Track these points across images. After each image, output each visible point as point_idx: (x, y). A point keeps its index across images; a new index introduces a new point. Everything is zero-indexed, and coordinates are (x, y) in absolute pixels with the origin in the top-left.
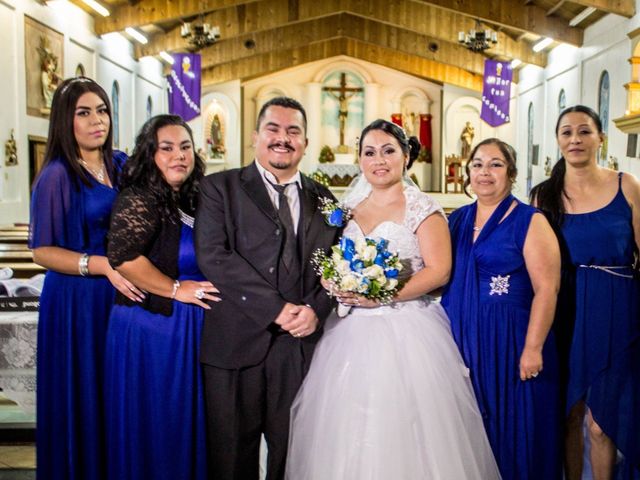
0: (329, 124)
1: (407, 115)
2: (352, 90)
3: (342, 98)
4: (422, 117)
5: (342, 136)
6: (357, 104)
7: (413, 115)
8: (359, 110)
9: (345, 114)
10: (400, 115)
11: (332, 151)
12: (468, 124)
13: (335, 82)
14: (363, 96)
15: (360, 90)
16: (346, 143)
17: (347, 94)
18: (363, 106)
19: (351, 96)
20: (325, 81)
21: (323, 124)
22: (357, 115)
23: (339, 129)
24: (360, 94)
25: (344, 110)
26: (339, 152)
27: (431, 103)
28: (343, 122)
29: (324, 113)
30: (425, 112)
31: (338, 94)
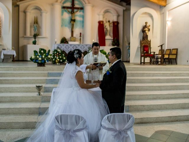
0: (66, 26)
1: (106, 22)
2: (78, 8)
3: (72, 13)
4: (114, 23)
5: (72, 32)
6: (80, 16)
7: (109, 22)
8: (81, 19)
9: (74, 21)
10: (103, 22)
11: (67, 40)
12: (146, 23)
13: (69, 4)
14: (83, 12)
15: (82, 9)
16: (74, 36)
17: (75, 10)
18: (83, 17)
19: (77, 11)
20: (64, 3)
21: (62, 26)
22: (80, 21)
23: (71, 29)
24: (82, 11)
25: (73, 18)
26: (71, 41)
27: (118, 16)
28: (73, 25)
29: (63, 20)
30: (115, 20)
31: (70, 10)
